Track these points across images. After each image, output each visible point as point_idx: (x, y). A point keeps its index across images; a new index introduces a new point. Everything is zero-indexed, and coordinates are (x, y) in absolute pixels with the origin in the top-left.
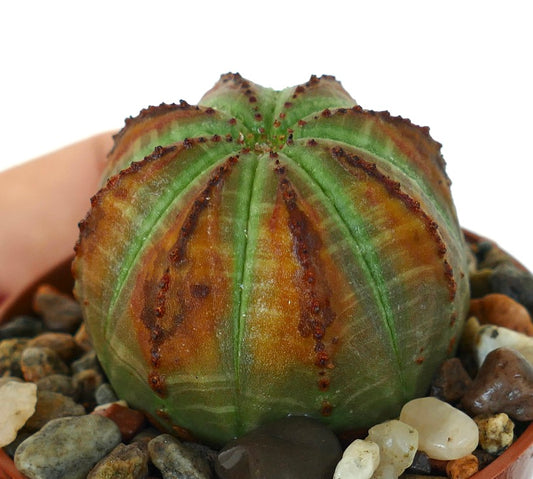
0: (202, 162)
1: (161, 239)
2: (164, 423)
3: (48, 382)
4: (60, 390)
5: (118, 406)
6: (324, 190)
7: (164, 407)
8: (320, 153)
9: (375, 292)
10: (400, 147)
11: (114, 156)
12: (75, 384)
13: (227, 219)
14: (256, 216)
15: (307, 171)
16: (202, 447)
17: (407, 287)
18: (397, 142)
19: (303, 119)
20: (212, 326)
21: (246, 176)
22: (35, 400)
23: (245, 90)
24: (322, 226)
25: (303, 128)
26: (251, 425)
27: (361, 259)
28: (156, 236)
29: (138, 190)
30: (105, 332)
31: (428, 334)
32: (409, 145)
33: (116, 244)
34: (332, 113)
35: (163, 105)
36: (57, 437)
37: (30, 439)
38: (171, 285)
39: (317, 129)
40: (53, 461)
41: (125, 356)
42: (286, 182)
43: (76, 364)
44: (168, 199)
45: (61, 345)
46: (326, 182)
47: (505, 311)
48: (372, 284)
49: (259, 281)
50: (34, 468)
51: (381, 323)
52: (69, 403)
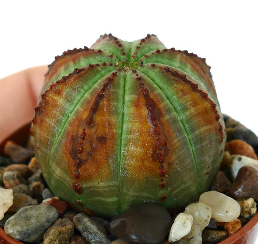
0: (98, 76)
1: (80, 114)
2: (79, 207)
3: (18, 189)
4: (24, 192)
5: (55, 199)
6: (161, 89)
7: (80, 199)
8: (157, 70)
9: (187, 139)
10: (194, 68)
11: (49, 75)
12: (31, 189)
13: (114, 103)
14: (128, 101)
15: (152, 79)
16: (100, 219)
17: (202, 136)
18: (192, 65)
19: (147, 54)
20: (107, 157)
21: (122, 82)
22: (13, 198)
23: (116, 41)
24: (161, 106)
25: (147, 59)
26: (125, 207)
27: (180, 122)
28: (76, 113)
29: (66, 90)
30: (49, 162)
31: (212, 159)
32: (198, 67)
33: (55, 117)
34: (161, 51)
35: (75, 49)
36: (26, 216)
37: (12, 218)
38: (86, 137)
39: (154, 59)
40: (25, 228)
41: (60, 174)
42: (142, 84)
43: (30, 179)
44: (82, 95)
45: (22, 170)
46: (161, 84)
47: (242, 148)
48: (186, 135)
49: (131, 134)
50: (15, 232)
51: (190, 154)
52: (29, 198)
